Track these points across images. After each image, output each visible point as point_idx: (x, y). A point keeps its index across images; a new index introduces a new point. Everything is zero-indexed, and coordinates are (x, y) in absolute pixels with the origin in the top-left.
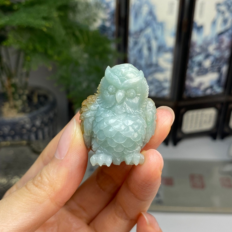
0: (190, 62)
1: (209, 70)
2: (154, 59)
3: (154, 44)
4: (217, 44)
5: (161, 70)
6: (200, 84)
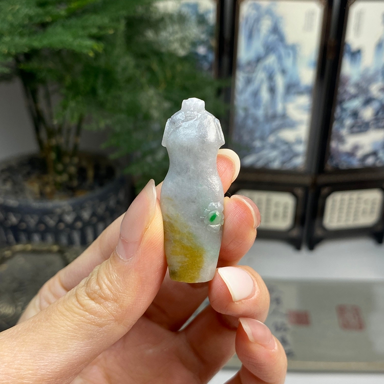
0: (338, 110)
1: (370, 124)
2: (279, 107)
3: (280, 82)
5: (292, 125)
6: (356, 148)
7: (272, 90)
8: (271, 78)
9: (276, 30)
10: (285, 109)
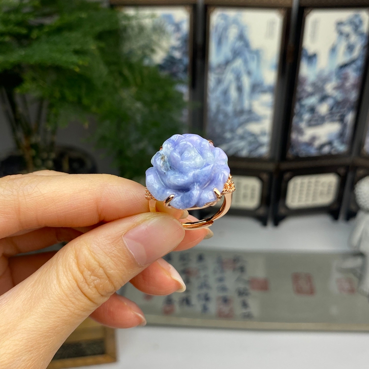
0: (297, 106)
1: (326, 117)
2: (246, 104)
3: (246, 82)
4: (339, 81)
5: (257, 119)
6: (314, 138)
8: (238, 78)
9: (242, 37)
10: (251, 105)
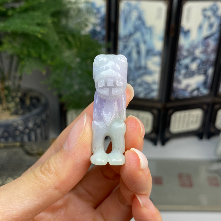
0: (177, 65)
1: (195, 72)
2: (143, 63)
3: (143, 48)
4: (204, 48)
6: (187, 86)
7: (139, 53)
8: (138, 45)
9: (140, 18)
10: (146, 64)
